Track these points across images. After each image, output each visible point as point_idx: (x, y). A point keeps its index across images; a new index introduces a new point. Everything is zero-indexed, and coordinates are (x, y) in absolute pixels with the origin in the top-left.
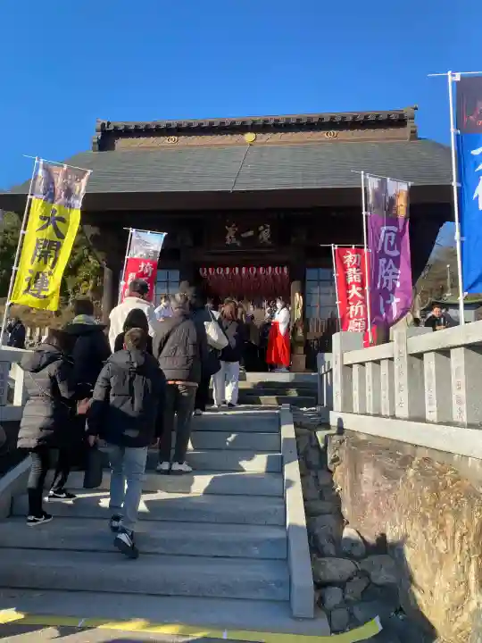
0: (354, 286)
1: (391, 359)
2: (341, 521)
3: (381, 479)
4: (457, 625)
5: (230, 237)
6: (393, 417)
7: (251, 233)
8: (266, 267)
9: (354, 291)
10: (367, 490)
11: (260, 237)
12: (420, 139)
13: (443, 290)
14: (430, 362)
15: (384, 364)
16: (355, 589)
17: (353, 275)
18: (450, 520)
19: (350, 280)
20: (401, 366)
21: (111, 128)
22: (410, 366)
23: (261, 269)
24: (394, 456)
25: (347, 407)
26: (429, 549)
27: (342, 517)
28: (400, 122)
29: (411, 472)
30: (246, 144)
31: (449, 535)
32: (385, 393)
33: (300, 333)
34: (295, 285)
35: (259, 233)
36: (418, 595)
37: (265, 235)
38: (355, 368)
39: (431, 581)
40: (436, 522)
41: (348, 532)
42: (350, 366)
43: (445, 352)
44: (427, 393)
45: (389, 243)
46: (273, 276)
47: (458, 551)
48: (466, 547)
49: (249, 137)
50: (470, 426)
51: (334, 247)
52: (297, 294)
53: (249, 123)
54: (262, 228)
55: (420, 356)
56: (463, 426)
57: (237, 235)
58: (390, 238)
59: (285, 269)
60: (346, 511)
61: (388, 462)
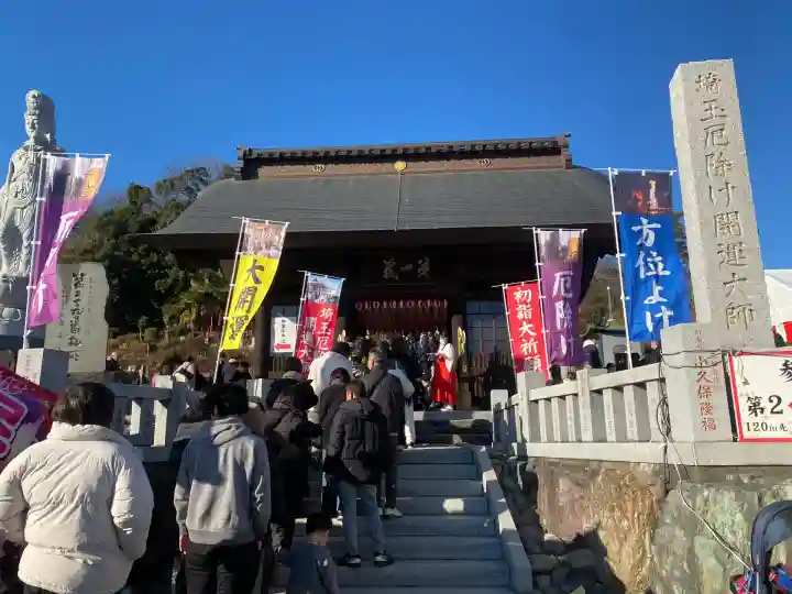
0: (524, 323)
1: (576, 395)
2: (541, 531)
3: (576, 488)
4: (639, 578)
5: (388, 272)
6: (580, 441)
7: (409, 267)
8: (424, 300)
9: (525, 328)
10: (563, 500)
11: (419, 270)
12: (575, 167)
13: (604, 312)
14: (608, 396)
15: (569, 400)
16: (561, 574)
17: (523, 312)
18: (629, 505)
19: (520, 316)
20: (584, 400)
21: (254, 156)
22: (592, 400)
23: (419, 302)
24: (583, 472)
25: (536, 438)
26: (617, 527)
27: (540, 527)
28: (554, 150)
29: (600, 478)
30: (396, 173)
31: (629, 515)
32: (571, 423)
33: (465, 370)
34: (455, 320)
35: (419, 266)
36: (611, 563)
37: (424, 268)
38: (541, 404)
39: (619, 553)
40: (620, 508)
41: (547, 537)
42: (536, 401)
43: (619, 389)
44: (607, 421)
45: (565, 287)
46: (432, 308)
47: (637, 525)
48: (641, 523)
49: (400, 165)
50: (639, 441)
51: (505, 287)
52: (460, 329)
53: (400, 151)
54: (420, 262)
55: (599, 392)
56: (635, 441)
57: (395, 269)
58: (565, 282)
59: (446, 303)
60: (544, 522)
61: (580, 476)
